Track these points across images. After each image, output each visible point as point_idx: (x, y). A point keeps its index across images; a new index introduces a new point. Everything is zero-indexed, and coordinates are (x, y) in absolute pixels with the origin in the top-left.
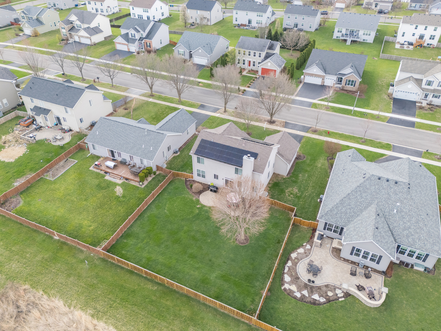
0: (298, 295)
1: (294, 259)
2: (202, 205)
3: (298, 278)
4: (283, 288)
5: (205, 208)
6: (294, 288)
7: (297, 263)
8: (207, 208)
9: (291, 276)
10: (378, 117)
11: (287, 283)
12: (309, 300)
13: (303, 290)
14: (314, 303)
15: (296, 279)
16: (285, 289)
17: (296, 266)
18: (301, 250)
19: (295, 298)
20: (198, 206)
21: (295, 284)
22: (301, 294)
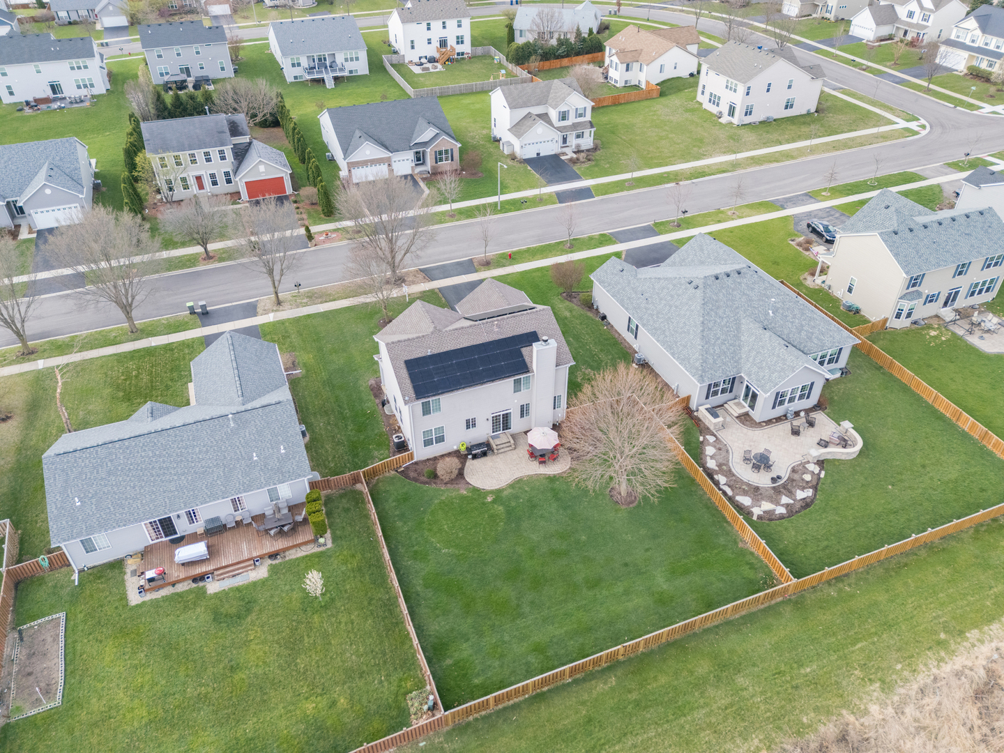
0: (781, 510)
1: (717, 468)
2: (492, 492)
3: (757, 489)
4: (755, 518)
5: (505, 493)
6: (767, 506)
7: (730, 470)
8: (510, 491)
9: (745, 493)
10: (541, 199)
11: (753, 507)
12: (798, 506)
13: (780, 499)
14: (807, 504)
15: (755, 491)
16: (760, 517)
17: (734, 475)
18: (710, 451)
19: (782, 517)
20: (489, 499)
21: (762, 499)
22: (782, 505)
